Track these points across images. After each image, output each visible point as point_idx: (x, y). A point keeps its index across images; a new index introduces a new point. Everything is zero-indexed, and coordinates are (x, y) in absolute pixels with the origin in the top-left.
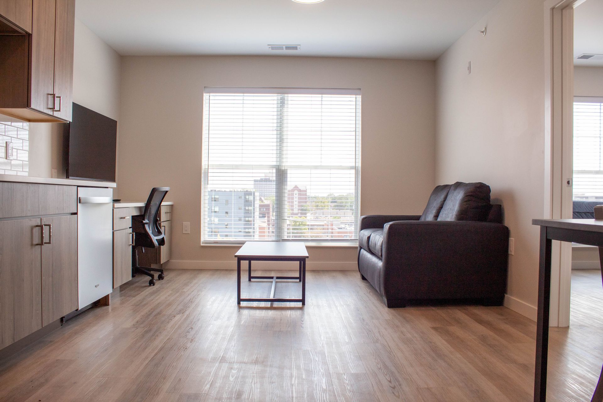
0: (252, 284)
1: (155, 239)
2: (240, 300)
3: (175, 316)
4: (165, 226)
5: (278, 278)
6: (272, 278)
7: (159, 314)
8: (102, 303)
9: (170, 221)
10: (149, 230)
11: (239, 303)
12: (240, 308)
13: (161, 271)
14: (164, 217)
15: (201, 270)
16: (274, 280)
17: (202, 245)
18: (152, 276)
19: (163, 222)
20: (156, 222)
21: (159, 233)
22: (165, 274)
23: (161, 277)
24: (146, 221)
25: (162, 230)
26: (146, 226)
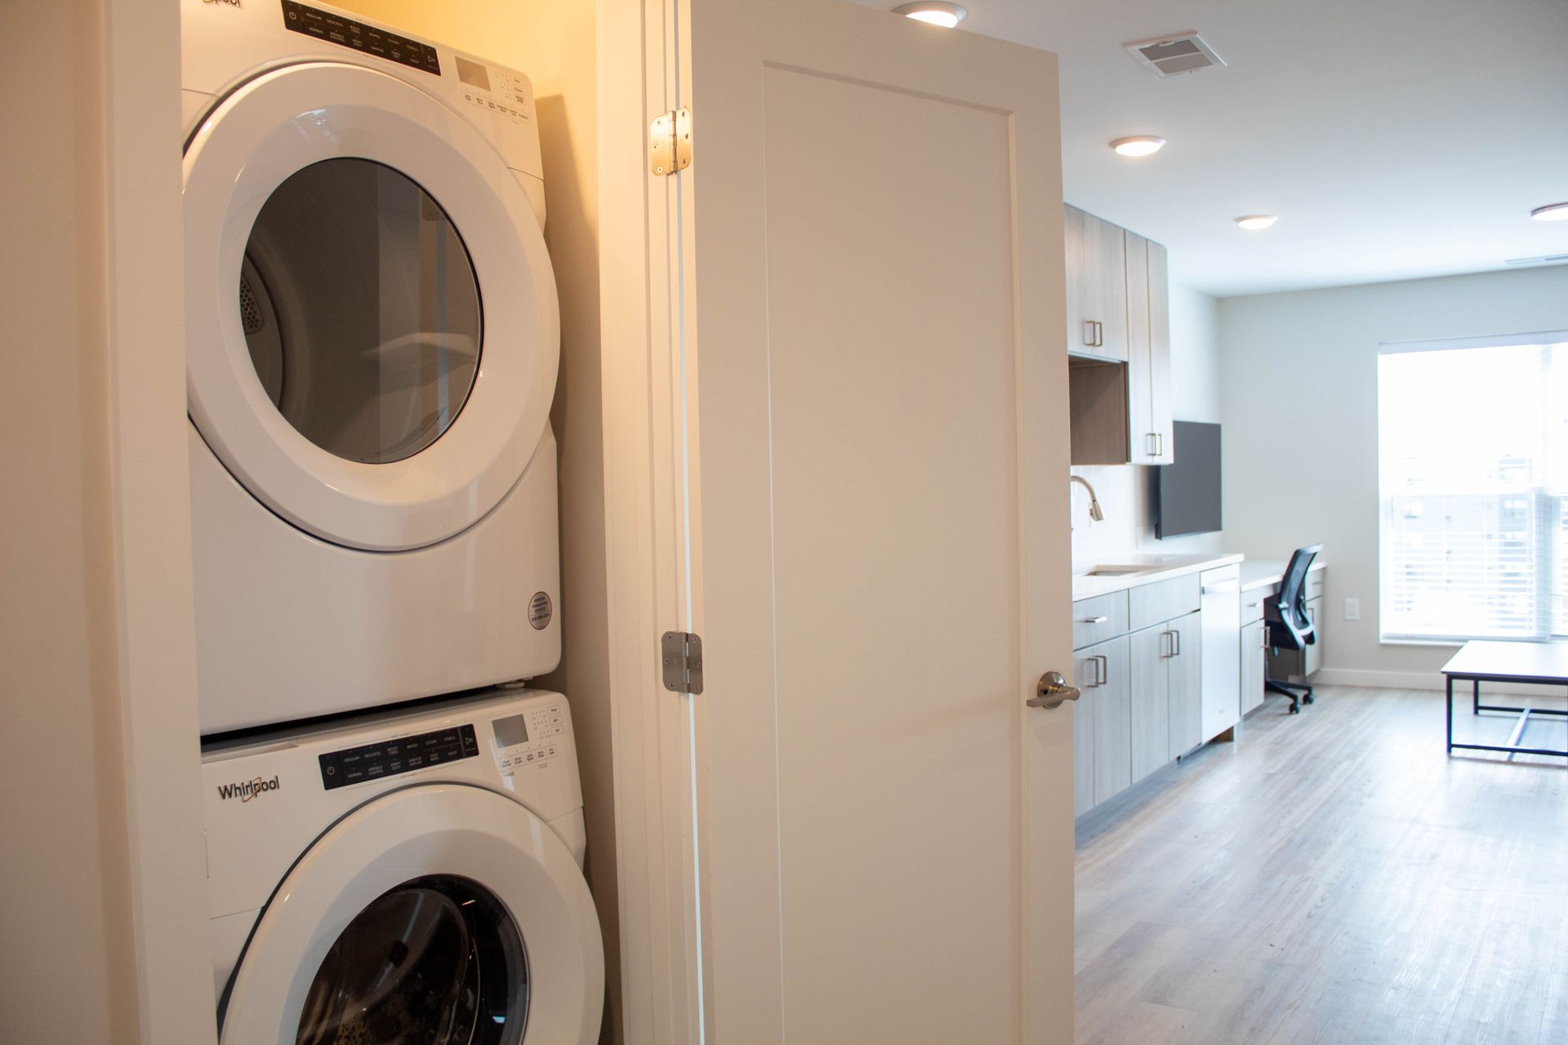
0: (1480, 719)
1: (1299, 635)
2: (1450, 746)
3: (1340, 763)
4: (1312, 609)
5: (1533, 711)
6: (1521, 710)
7: (1315, 757)
8: (1226, 737)
9: (1321, 597)
10: (1289, 619)
11: (1449, 751)
12: (1450, 757)
13: (1309, 689)
14: (1310, 592)
15: (1380, 689)
16: (1523, 716)
17: (1383, 641)
18: (1294, 697)
19: (1309, 600)
20: (1299, 605)
21: (1305, 622)
22: (1315, 692)
23: (1307, 700)
24: (1283, 605)
25: (1308, 616)
26: (1285, 614)
